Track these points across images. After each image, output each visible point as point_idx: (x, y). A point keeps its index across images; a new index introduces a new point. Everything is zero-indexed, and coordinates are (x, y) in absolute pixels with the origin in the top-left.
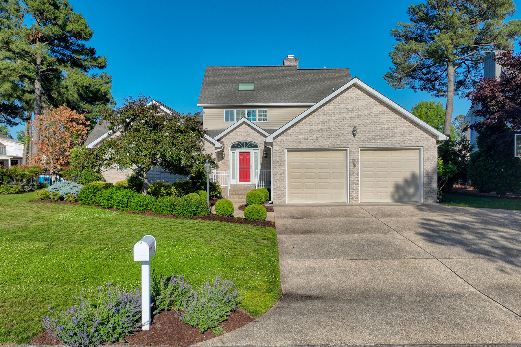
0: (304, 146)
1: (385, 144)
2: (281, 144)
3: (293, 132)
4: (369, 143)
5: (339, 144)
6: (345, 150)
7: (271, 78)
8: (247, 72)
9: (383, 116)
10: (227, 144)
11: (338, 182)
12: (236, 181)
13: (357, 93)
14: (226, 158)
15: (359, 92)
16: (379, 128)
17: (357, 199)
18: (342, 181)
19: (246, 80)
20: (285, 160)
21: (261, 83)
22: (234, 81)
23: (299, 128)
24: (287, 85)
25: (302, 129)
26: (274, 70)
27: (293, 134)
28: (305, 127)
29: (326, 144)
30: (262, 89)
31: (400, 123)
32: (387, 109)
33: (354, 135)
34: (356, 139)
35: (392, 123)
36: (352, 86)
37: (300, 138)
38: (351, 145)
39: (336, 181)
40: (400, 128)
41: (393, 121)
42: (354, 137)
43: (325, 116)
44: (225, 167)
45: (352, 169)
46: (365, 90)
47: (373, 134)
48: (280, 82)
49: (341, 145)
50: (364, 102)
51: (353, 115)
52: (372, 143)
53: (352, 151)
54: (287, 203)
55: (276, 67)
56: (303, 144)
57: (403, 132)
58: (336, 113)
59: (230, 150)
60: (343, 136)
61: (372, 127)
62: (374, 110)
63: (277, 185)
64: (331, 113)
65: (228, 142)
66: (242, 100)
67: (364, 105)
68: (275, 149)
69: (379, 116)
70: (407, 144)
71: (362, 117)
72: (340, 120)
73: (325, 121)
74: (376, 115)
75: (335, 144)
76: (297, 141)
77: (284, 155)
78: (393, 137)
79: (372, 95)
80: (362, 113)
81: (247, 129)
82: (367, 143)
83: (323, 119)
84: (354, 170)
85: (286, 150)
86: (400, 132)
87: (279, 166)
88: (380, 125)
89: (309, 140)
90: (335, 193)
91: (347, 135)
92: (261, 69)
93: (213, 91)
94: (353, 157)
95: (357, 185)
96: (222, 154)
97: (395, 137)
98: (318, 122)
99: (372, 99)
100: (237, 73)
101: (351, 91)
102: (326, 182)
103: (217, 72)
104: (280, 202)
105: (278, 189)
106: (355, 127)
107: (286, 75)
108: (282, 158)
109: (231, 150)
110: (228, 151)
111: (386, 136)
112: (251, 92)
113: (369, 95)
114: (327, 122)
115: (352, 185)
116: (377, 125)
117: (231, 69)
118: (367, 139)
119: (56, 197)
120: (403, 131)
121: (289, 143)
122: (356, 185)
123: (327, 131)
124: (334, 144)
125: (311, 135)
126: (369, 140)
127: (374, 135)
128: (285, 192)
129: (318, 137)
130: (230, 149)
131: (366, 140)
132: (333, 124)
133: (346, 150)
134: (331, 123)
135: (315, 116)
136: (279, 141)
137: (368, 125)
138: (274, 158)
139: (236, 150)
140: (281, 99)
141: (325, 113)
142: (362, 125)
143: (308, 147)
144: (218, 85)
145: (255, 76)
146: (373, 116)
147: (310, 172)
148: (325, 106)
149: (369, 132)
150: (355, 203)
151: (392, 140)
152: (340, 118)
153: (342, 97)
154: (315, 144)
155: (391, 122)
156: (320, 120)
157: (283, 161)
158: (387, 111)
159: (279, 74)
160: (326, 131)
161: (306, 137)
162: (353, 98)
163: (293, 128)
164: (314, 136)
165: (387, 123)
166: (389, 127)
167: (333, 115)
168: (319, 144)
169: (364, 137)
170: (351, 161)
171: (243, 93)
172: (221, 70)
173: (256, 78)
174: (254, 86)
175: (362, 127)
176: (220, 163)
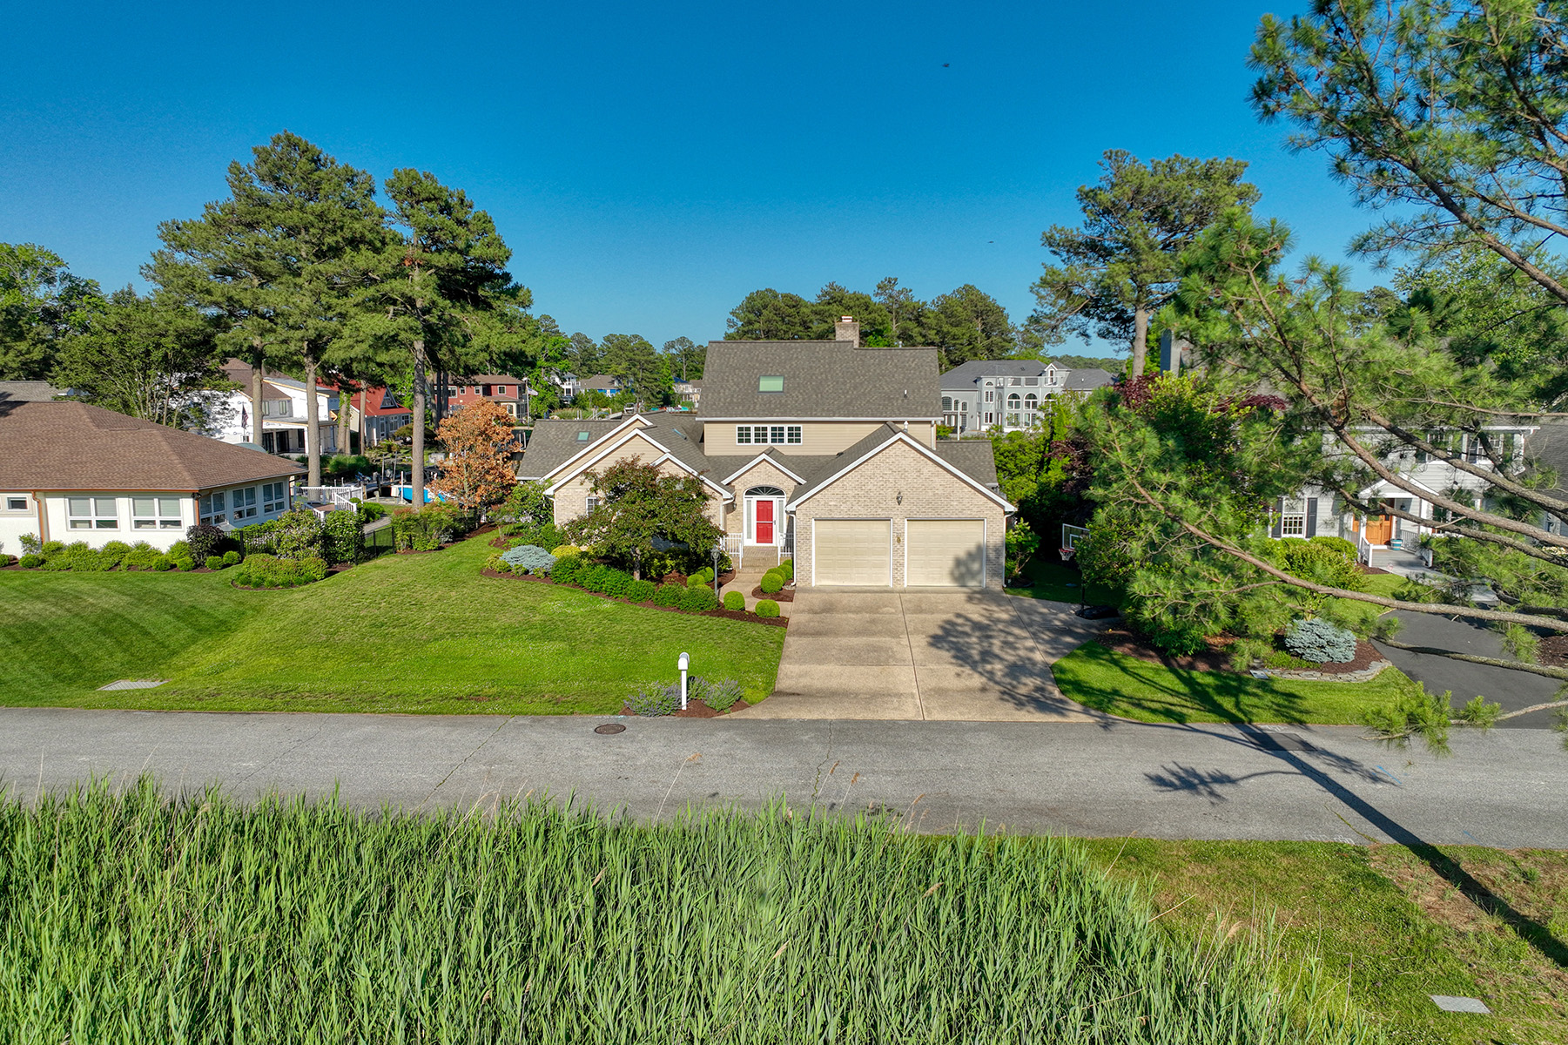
0: (836, 514)
1: (939, 514)
2: (807, 513)
3: (822, 497)
4: (918, 511)
5: (879, 512)
6: (887, 519)
9: (936, 479)
10: (740, 490)
11: (881, 561)
12: (752, 542)
13: (901, 451)
14: (738, 508)
15: (907, 447)
16: (931, 494)
17: (902, 583)
18: (883, 559)
20: (811, 532)
23: (829, 493)
25: (833, 494)
27: (821, 500)
28: (837, 491)
29: (864, 513)
31: (957, 488)
32: (941, 469)
33: (899, 502)
34: (901, 507)
35: (949, 487)
36: (896, 442)
37: (831, 505)
38: (896, 514)
39: (877, 559)
40: (958, 494)
42: (899, 504)
43: (862, 479)
44: (737, 522)
45: (896, 545)
46: (913, 447)
49: (883, 515)
50: (912, 460)
51: (898, 477)
52: (922, 511)
53: (897, 521)
54: (812, 585)
56: (834, 511)
57: (960, 499)
58: (877, 476)
59: (744, 498)
60: (884, 503)
61: (922, 492)
62: (925, 471)
63: (801, 564)
64: (871, 476)
65: (740, 487)
67: (912, 464)
68: (798, 519)
69: (930, 480)
70: (967, 514)
71: (909, 480)
72: (881, 483)
73: (863, 484)
74: (926, 477)
75: (875, 512)
76: (827, 508)
77: (810, 526)
78: (948, 506)
79: (922, 453)
80: (910, 474)
81: (768, 468)
82: (915, 512)
83: (860, 482)
84: (899, 546)
85: (813, 519)
87: (804, 539)
88: (933, 490)
89: (842, 507)
90: (876, 574)
91: (890, 501)
94: (898, 529)
95: (902, 565)
96: (733, 504)
97: (951, 505)
98: (853, 486)
99: (922, 457)
101: (895, 449)
102: (864, 559)
104: (804, 584)
105: (802, 567)
106: (901, 492)
108: (808, 529)
109: (746, 498)
110: (741, 500)
111: (940, 503)
113: (919, 452)
115: (896, 564)
116: (928, 491)
118: (915, 507)
119: (521, 571)
121: (817, 511)
122: (900, 564)
123: (864, 496)
124: (873, 512)
125: (843, 502)
126: (918, 508)
127: (924, 502)
128: (811, 572)
129: (854, 503)
130: (744, 496)
131: (913, 508)
132: (873, 489)
133: (889, 520)
134: (870, 486)
135: (850, 478)
136: (804, 508)
137: (917, 489)
138: (798, 530)
139: (752, 498)
141: (863, 475)
142: (909, 490)
146: (924, 479)
147: (844, 547)
148: (862, 466)
149: (917, 499)
150: (899, 587)
151: (947, 509)
152: (881, 481)
153: (885, 454)
154: (849, 512)
155: (946, 487)
156: (856, 484)
157: (809, 533)
158: (941, 472)
161: (840, 503)
162: (899, 455)
163: (821, 493)
164: (848, 502)
165: (941, 488)
166: (944, 492)
168: (854, 513)
169: (912, 504)
170: (895, 534)
174: (784, 383)
175: (909, 492)
176: (730, 516)
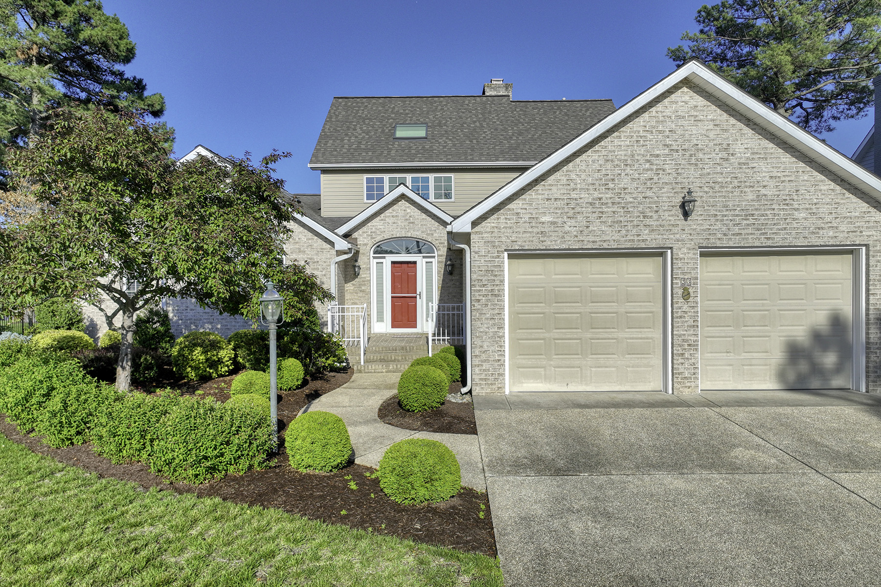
0: (554, 243)
1: (767, 239)
2: (493, 239)
3: (525, 206)
4: (725, 235)
5: (645, 237)
6: (659, 253)
7: (461, 117)
8: (412, 107)
9: (762, 166)
10: (366, 245)
11: (641, 338)
13: (692, 103)
14: (363, 274)
15: (700, 101)
16: (751, 196)
17: (693, 384)
18: (650, 336)
19: (411, 120)
20: (502, 281)
21: (440, 125)
22: (387, 122)
23: (540, 197)
24: (492, 128)
25: (548, 199)
26: (467, 102)
27: (524, 211)
29: (612, 238)
30: (443, 135)
31: (808, 184)
32: (771, 145)
33: (686, 214)
34: (690, 225)
35: (787, 184)
36: (681, 85)
37: (543, 223)
38: (678, 240)
39: (635, 336)
40: (808, 197)
41: (787, 179)
42: (686, 220)
43: (609, 165)
44: (360, 294)
45: (680, 305)
46: (714, 97)
47: (737, 212)
48: (478, 124)
49: (652, 240)
50: (711, 127)
51: (683, 162)
52: (734, 235)
53: (681, 256)
54: (507, 392)
55: (469, 98)
56: (551, 238)
57: (814, 207)
58: (639, 158)
59: (371, 258)
60: (655, 216)
61: (732, 192)
62: (738, 148)
63: (481, 347)
64: (626, 158)
65: (367, 240)
66: (402, 156)
67: (712, 135)
68: (476, 253)
69: (751, 165)
70: (826, 238)
71: (706, 167)
72: (648, 175)
73: (610, 177)
74: (743, 161)
75: (636, 238)
76: (535, 230)
77: (500, 267)
78: (787, 221)
79: (734, 110)
80: (707, 156)
81: (409, 211)
82: (719, 236)
83: (604, 172)
84: (685, 308)
85: (506, 254)
86: (807, 206)
87: (487, 295)
88: (756, 189)
89: (567, 228)
90: (633, 367)
91: (666, 214)
92: (441, 102)
93: (342, 140)
94: (683, 273)
95: (693, 346)
96: (354, 266)
97: (794, 219)
98: (590, 180)
99: (733, 121)
100: (394, 108)
101: (679, 99)
102: (610, 336)
103: (355, 107)
104: (489, 391)
105: (484, 357)
106: (690, 193)
107: (490, 112)
108: (496, 276)
109: (374, 258)
110: (366, 260)
111: (770, 217)
112: (421, 141)
113: (727, 108)
114: (613, 180)
115: (680, 346)
116: (746, 190)
117: (381, 101)
118: (719, 225)
120: (816, 204)
121: (515, 235)
122: (689, 345)
123: (613, 203)
124: (632, 238)
125: (570, 215)
126: (724, 228)
127: (737, 216)
128: (503, 365)
129: (591, 219)
130: (372, 254)
131: (716, 227)
132: (631, 187)
133: (662, 254)
134: (625, 182)
135: (584, 164)
136: (488, 230)
137: (722, 187)
138: (474, 276)
139: (384, 258)
140: (481, 154)
141: (610, 157)
142: (706, 189)
143: (564, 246)
144: (355, 129)
145: (428, 113)
146: (736, 165)
147: (567, 311)
148: (609, 139)
149: (724, 206)
150: (686, 393)
151: (785, 229)
152: (648, 170)
153: (654, 114)
154: (581, 238)
155: (783, 181)
156: (596, 175)
157: (498, 282)
158: (772, 151)
159: (476, 109)
160: (610, 205)
161: (560, 220)
162: (684, 117)
163: (523, 197)
164: (580, 218)
165: (772, 183)
166: (778, 193)
167: (629, 162)
168: (592, 238)
169: (713, 219)
170: (677, 284)
171: (403, 143)
172: (363, 103)
173: (431, 117)
174: (427, 131)
175: (707, 193)
176: (349, 286)
